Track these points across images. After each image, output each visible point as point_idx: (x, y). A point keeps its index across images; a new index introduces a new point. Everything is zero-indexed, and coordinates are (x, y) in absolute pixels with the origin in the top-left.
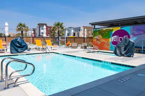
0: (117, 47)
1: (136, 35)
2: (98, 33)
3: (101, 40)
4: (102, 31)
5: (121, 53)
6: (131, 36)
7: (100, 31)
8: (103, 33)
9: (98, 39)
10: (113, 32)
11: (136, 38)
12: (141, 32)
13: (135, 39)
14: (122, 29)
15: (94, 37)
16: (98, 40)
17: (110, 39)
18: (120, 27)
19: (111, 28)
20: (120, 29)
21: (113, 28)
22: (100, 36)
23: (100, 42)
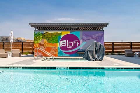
0: (88, 51)
1: (85, 40)
2: (41, 36)
3: (46, 45)
4: (48, 34)
5: (93, 57)
6: (81, 41)
7: (45, 34)
8: (49, 36)
9: (42, 43)
10: (62, 36)
11: (86, 42)
12: (89, 38)
13: (85, 44)
14: (71, 33)
15: (36, 42)
16: (41, 45)
17: (59, 43)
18: (69, 32)
19: (60, 32)
20: (69, 33)
21: (61, 32)
22: (45, 41)
23: (45, 47)
